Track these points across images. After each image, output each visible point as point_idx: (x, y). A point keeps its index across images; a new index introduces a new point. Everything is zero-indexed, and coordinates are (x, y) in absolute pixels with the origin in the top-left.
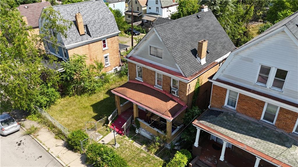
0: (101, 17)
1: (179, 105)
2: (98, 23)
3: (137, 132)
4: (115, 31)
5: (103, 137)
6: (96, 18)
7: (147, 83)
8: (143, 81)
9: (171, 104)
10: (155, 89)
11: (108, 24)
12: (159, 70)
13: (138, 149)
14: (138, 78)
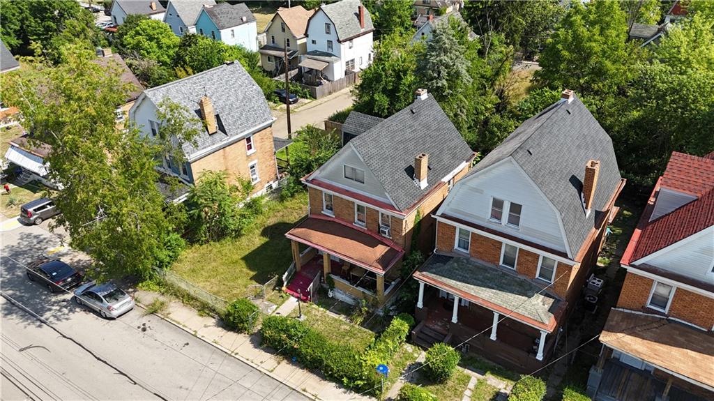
0: (241, 97)
1: (391, 250)
2: (237, 108)
3: (330, 296)
4: (266, 120)
5: (277, 308)
6: (232, 99)
7: (342, 219)
8: (334, 217)
9: (381, 250)
10: (354, 228)
11: (253, 107)
12: (361, 200)
13: (336, 320)
14: (326, 212)
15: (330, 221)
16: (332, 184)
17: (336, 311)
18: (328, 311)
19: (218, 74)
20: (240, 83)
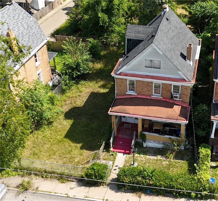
1: (182, 107)
3: (144, 146)
4: (43, 40)
5: (113, 163)
7: (142, 94)
8: (136, 94)
9: (177, 109)
10: (153, 99)
13: (157, 160)
14: (129, 92)
15: (134, 98)
16: (135, 73)
17: (152, 155)
18: (147, 156)
19: (6, 13)
20: (22, 17)
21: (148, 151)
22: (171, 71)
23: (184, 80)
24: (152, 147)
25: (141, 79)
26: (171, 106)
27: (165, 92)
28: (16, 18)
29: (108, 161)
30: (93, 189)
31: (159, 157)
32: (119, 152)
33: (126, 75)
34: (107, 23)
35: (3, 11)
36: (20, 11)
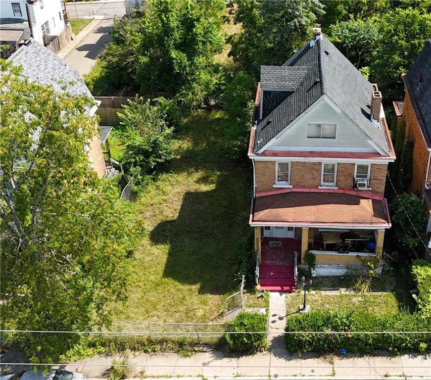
1: (374, 202)
3: (315, 276)
5: (267, 310)
7: (302, 186)
8: (291, 186)
9: (366, 205)
10: (322, 191)
14: (279, 185)
15: (288, 193)
16: (290, 150)
17: (330, 289)
18: (322, 292)
19: (24, 59)
20: (52, 66)
21: (321, 283)
22: (354, 140)
23: (377, 154)
24: (326, 275)
25: (302, 159)
26: (354, 200)
27: (342, 178)
28: (42, 67)
29: (256, 309)
30: (244, 360)
31: (343, 291)
32: (272, 291)
33: (275, 154)
34: (187, 69)
35: (18, 57)
36: (45, 55)
